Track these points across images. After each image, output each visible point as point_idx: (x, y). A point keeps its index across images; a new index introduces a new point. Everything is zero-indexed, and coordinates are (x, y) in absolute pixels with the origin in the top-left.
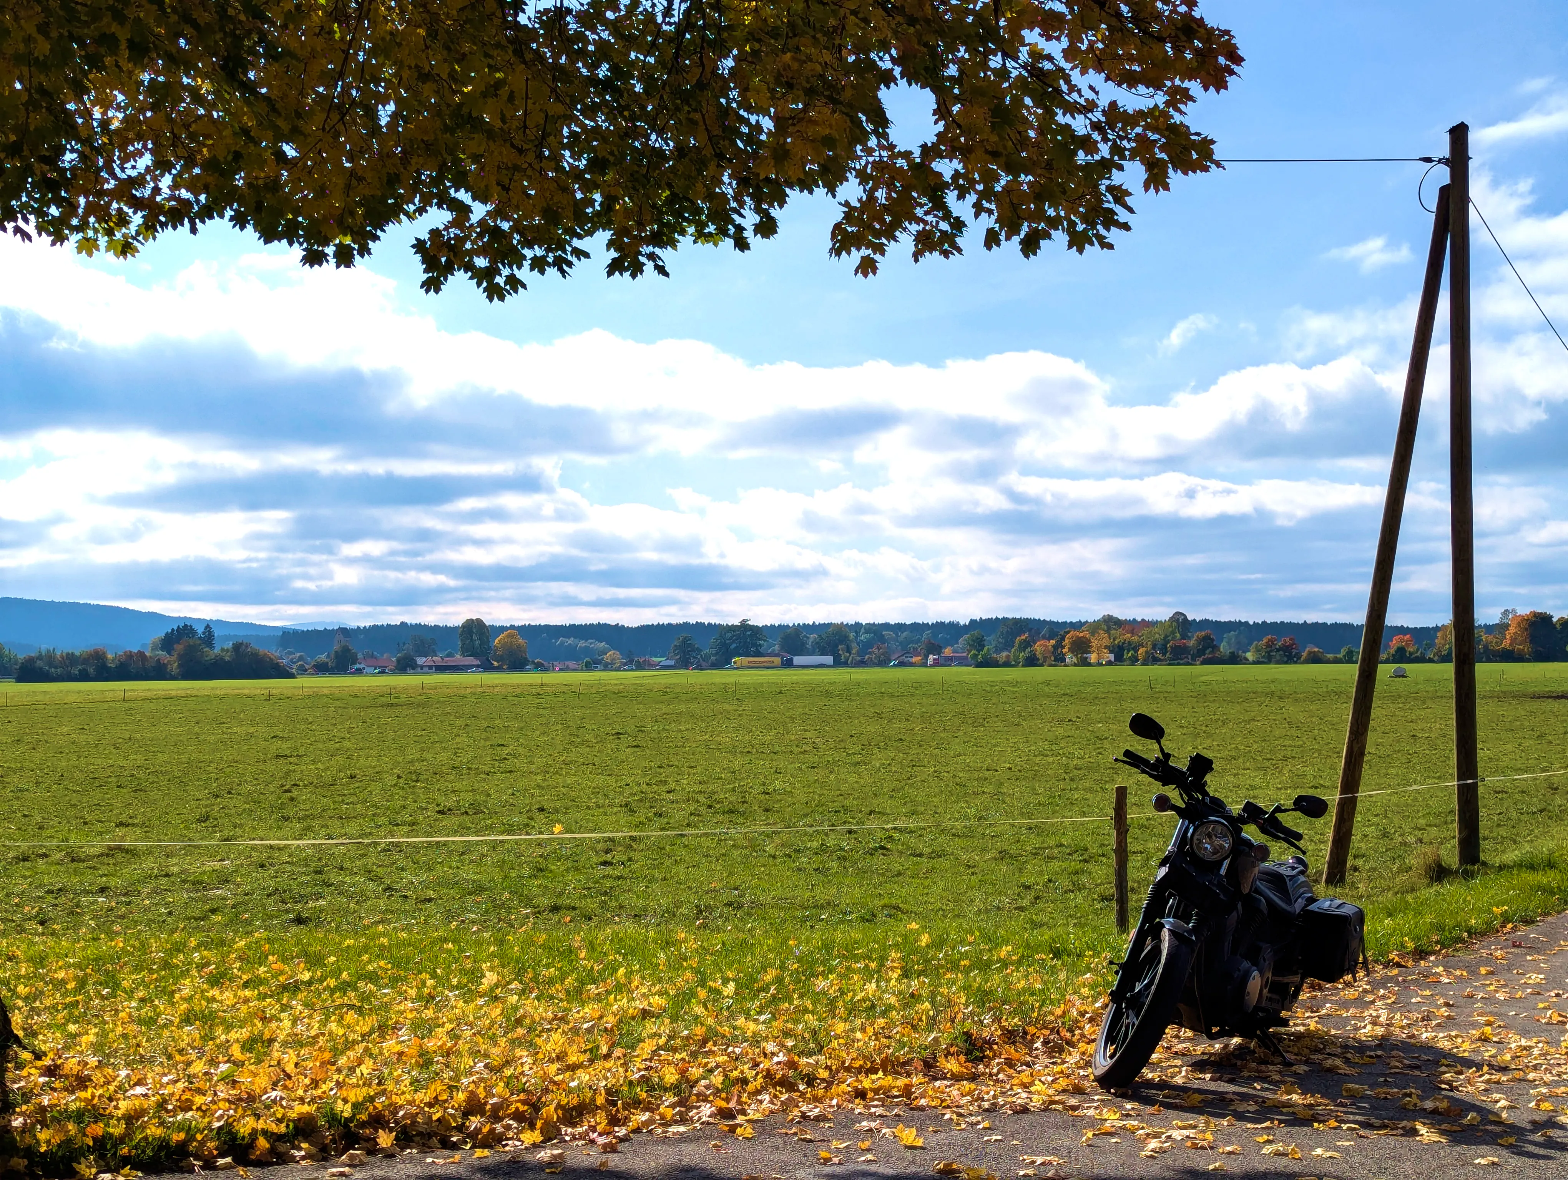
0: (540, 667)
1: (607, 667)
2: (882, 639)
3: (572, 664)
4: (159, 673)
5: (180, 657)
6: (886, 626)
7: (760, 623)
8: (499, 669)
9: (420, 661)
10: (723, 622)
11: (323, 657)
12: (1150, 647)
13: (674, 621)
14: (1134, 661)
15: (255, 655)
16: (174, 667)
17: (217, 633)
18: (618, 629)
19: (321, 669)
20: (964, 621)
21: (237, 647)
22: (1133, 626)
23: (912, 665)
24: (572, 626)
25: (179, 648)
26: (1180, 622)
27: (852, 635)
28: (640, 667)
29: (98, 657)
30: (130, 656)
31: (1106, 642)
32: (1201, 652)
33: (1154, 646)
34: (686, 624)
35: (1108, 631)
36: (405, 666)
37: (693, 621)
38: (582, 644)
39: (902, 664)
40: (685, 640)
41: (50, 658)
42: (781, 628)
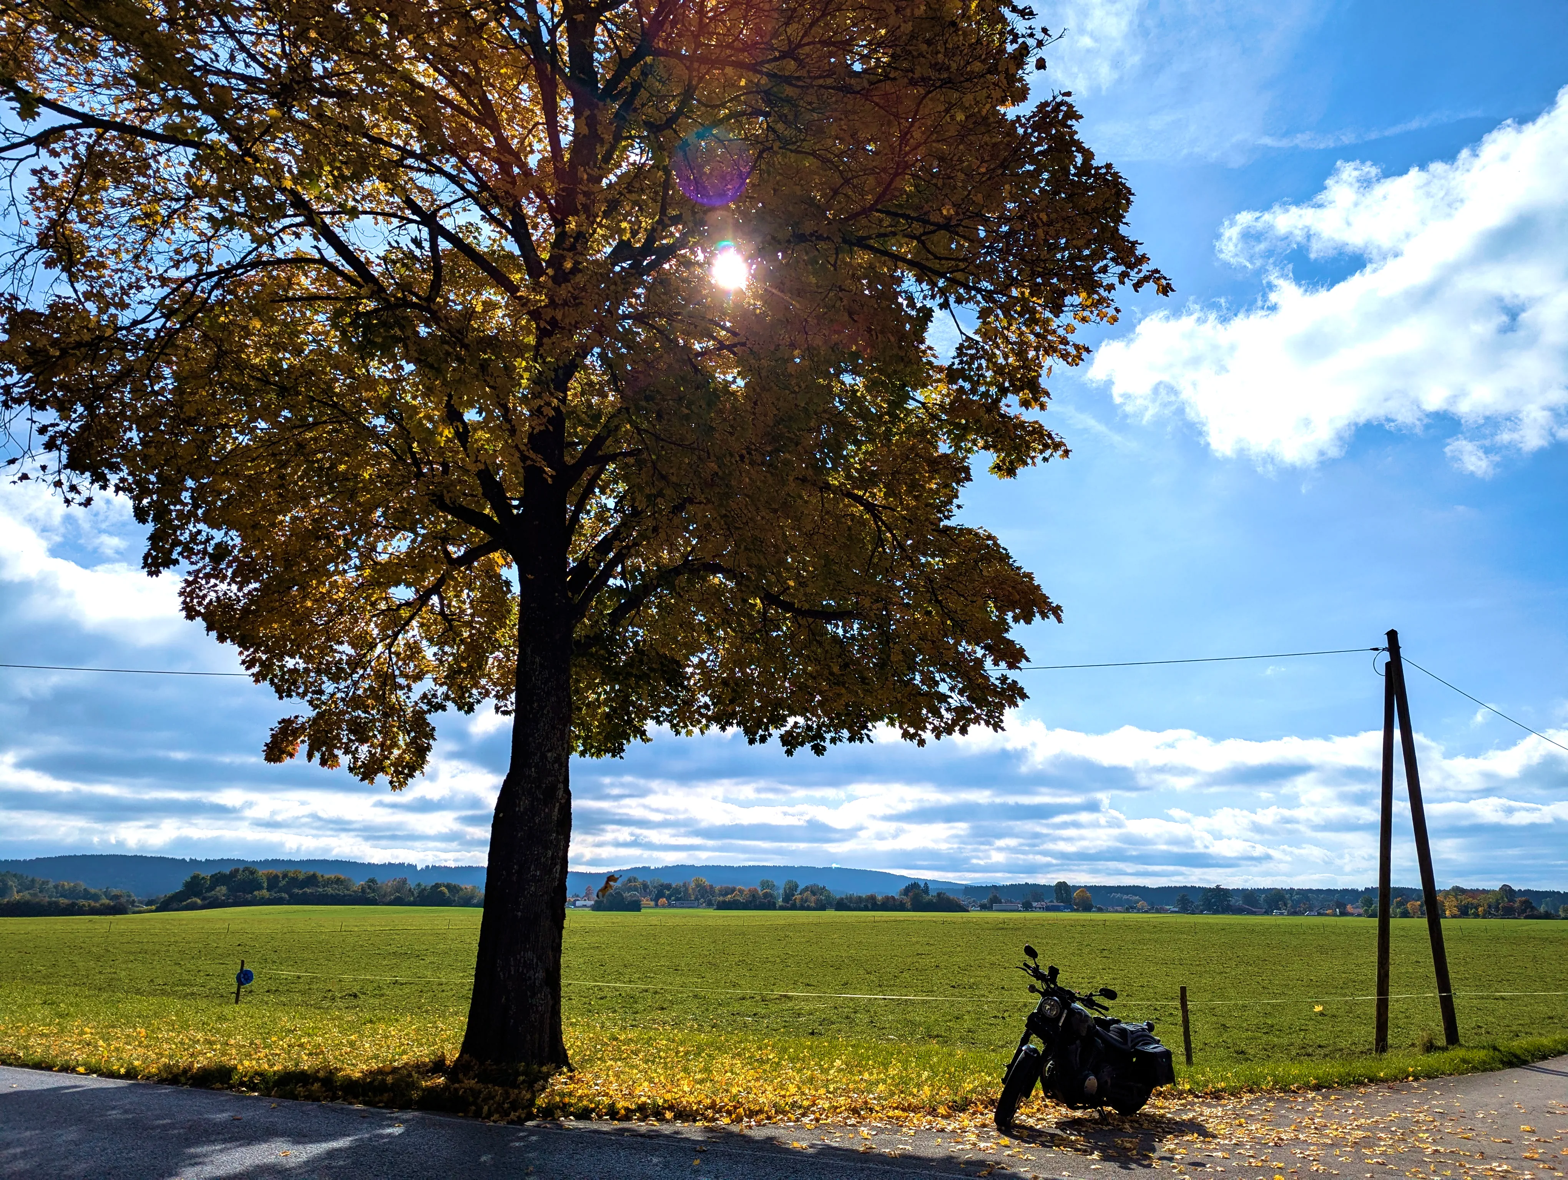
0: (1100, 910)
1: (1138, 911)
2: (1308, 899)
3: (1119, 908)
4: (901, 907)
5: (912, 900)
6: (1310, 890)
7: (1231, 887)
8: (1077, 910)
9: (1035, 904)
10: (1208, 886)
11: (985, 901)
12: (1486, 906)
13: (1178, 885)
14: (1476, 916)
15: (948, 899)
16: (909, 905)
17: (930, 886)
18: (1145, 889)
19: (983, 908)
20: (1361, 888)
21: (939, 894)
22: (1474, 893)
23: (1327, 915)
24: (1119, 887)
25: (911, 894)
26: (1507, 890)
27: (1287, 896)
28: (1158, 911)
29: (872, 898)
30: (887, 898)
31: (1455, 903)
32: (1524, 911)
33: (1490, 907)
34: (1185, 887)
35: (1455, 897)
36: (1027, 907)
37: (1189, 885)
38: (1125, 897)
39: (1319, 914)
40: (1184, 896)
41: (850, 899)
42: (1244, 890)
